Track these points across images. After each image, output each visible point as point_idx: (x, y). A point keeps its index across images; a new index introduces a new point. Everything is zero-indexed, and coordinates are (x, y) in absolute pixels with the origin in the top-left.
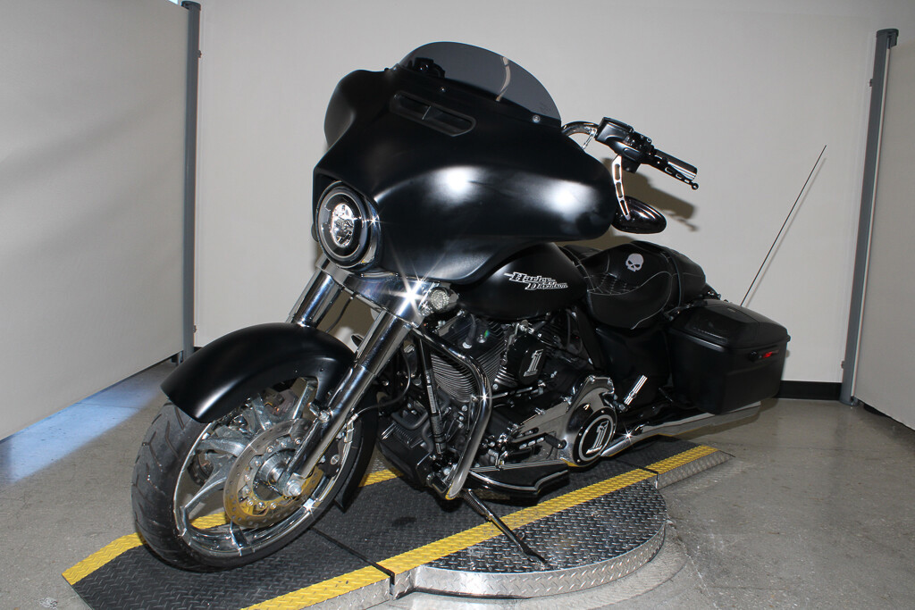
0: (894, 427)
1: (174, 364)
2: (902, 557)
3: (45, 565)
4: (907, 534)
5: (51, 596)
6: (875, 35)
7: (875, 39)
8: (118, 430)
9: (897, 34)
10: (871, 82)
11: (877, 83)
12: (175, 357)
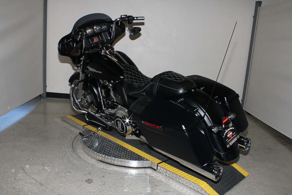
0: (255, 119)
1: (40, 97)
2: (253, 156)
3: (10, 160)
4: (255, 150)
5: (14, 169)
6: (255, 2)
7: (255, 4)
8: (25, 118)
9: (261, 3)
10: (253, 17)
11: (255, 17)
12: (40, 96)
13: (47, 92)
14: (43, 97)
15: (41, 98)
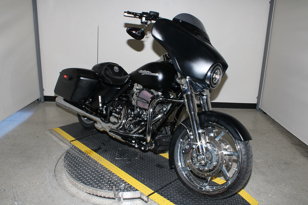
12: (38, 100)
13: (44, 95)
14: (40, 101)
15: (39, 102)
